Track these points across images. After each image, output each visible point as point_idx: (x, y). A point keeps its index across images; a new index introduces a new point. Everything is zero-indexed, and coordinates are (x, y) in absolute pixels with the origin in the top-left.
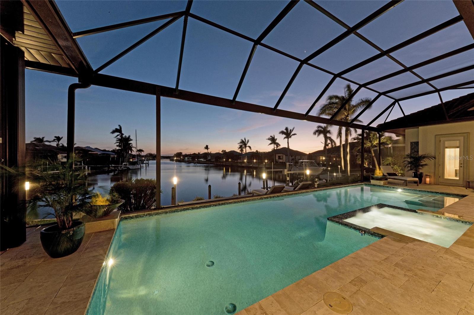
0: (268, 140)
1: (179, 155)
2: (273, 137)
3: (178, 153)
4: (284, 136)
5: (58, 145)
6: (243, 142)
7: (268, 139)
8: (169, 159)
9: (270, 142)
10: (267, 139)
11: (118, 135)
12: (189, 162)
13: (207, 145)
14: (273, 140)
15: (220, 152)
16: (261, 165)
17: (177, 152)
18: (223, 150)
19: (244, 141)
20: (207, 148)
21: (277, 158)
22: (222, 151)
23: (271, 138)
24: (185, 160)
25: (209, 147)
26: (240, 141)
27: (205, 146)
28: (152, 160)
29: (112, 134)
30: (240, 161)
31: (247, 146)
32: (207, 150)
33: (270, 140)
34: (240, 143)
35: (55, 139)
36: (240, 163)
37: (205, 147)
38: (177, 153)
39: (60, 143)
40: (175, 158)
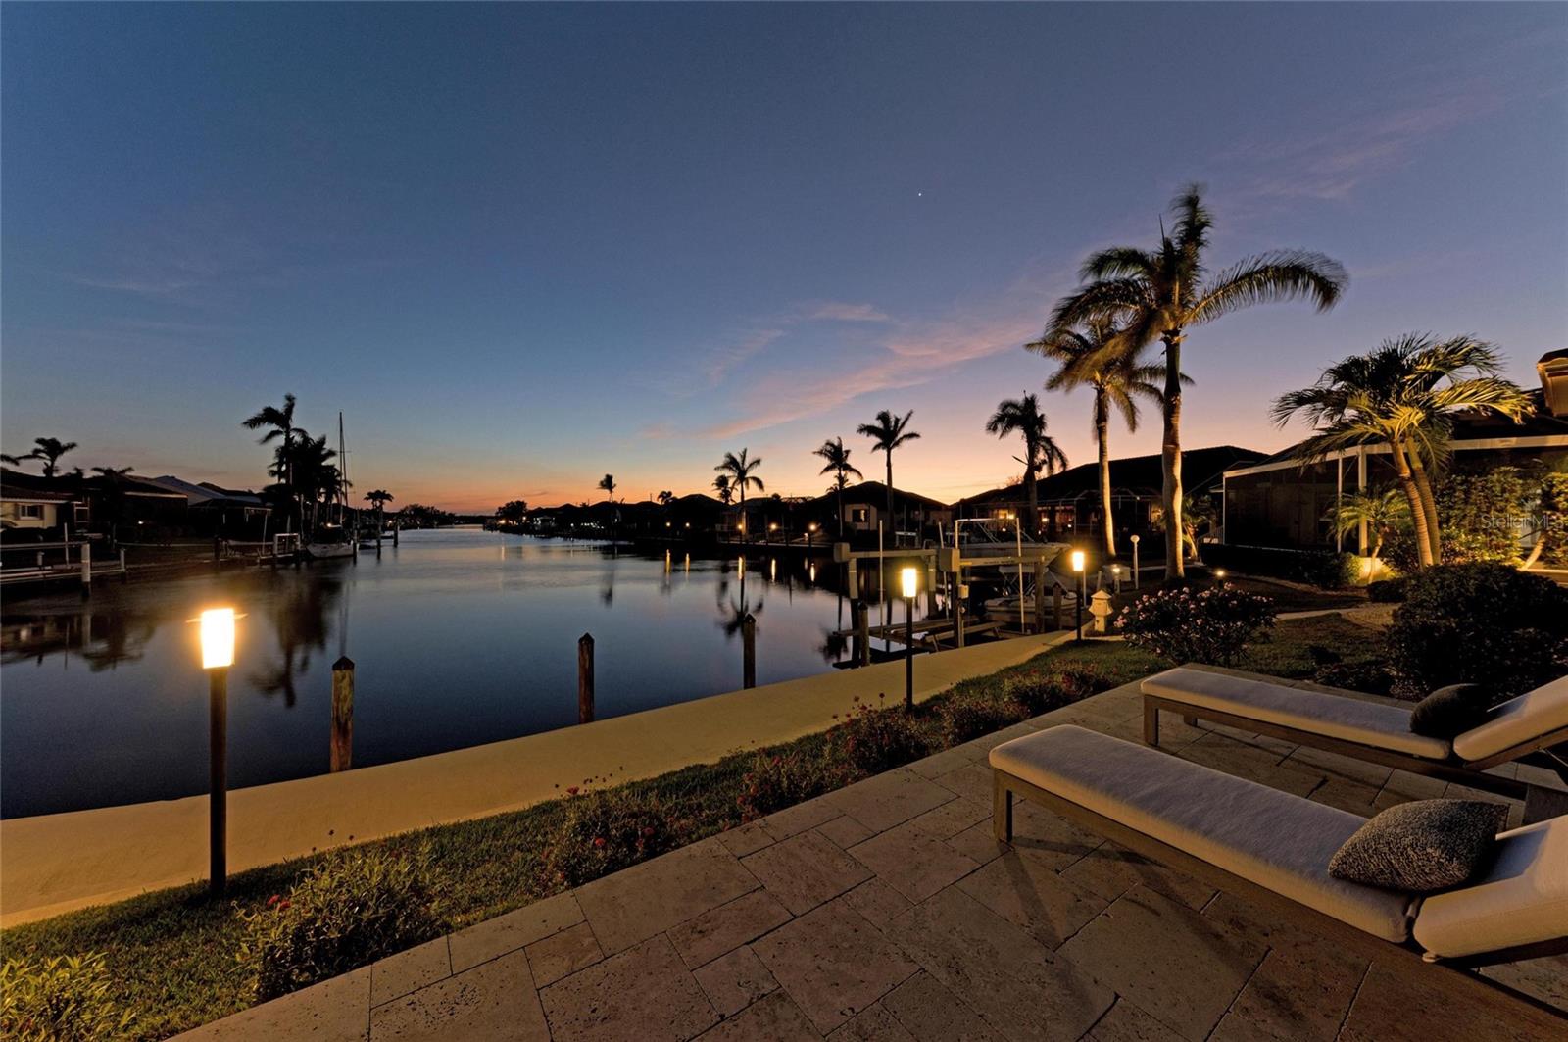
0: (818, 456)
1: (515, 510)
2: (836, 444)
3: (512, 503)
4: (876, 440)
5: (49, 470)
6: (732, 463)
7: (821, 453)
8: (481, 526)
9: (826, 462)
10: (815, 453)
11: (273, 434)
12: (547, 533)
13: (610, 474)
14: (837, 457)
15: (654, 501)
16: (796, 541)
17: (509, 501)
18: (664, 492)
19: (739, 459)
20: (608, 484)
21: (849, 518)
22: (660, 497)
23: (829, 448)
24: (534, 526)
25: (614, 481)
26: (722, 460)
27: (603, 478)
28: (422, 528)
29: (248, 431)
30: (722, 528)
31: (747, 476)
32: (607, 491)
33: (826, 455)
34: (726, 466)
35: (37, 451)
36: (723, 534)
37: (601, 483)
38: (507, 505)
39: (56, 463)
40: (503, 522)
